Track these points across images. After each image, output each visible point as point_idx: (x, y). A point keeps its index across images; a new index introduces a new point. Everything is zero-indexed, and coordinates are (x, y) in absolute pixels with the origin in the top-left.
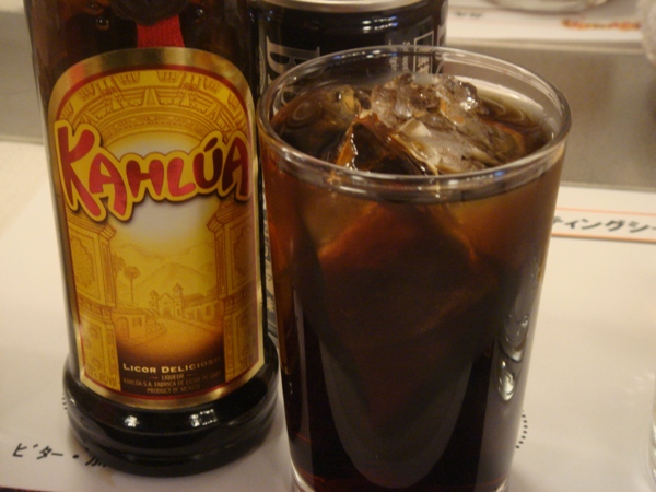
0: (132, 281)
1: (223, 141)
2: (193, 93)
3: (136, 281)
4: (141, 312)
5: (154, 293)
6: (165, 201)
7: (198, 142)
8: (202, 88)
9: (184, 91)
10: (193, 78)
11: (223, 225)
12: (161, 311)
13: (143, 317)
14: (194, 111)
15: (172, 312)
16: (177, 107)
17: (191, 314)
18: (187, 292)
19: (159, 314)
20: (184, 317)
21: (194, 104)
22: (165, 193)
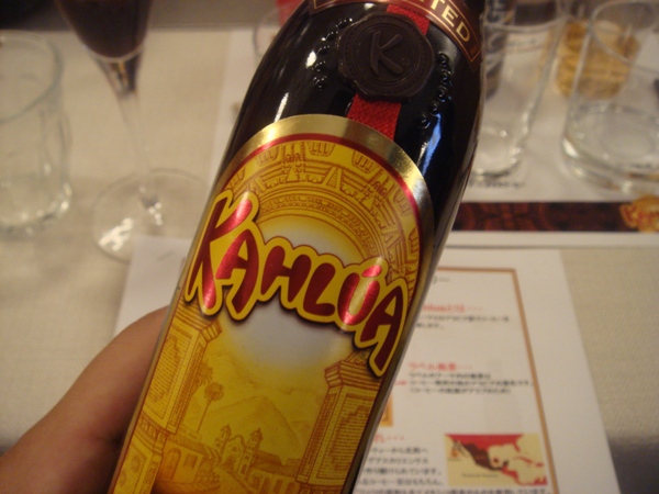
0: (209, 403)
1: (386, 278)
2: (381, 197)
3: (215, 405)
4: (201, 448)
5: (228, 429)
6: (293, 312)
7: (361, 260)
8: (391, 198)
9: (372, 189)
10: (387, 181)
11: (342, 384)
12: (225, 458)
13: (200, 457)
14: (372, 218)
15: (236, 465)
16: (357, 203)
17: (257, 479)
18: (265, 447)
19: (220, 459)
20: (246, 479)
21: (376, 210)
22: (298, 302)
